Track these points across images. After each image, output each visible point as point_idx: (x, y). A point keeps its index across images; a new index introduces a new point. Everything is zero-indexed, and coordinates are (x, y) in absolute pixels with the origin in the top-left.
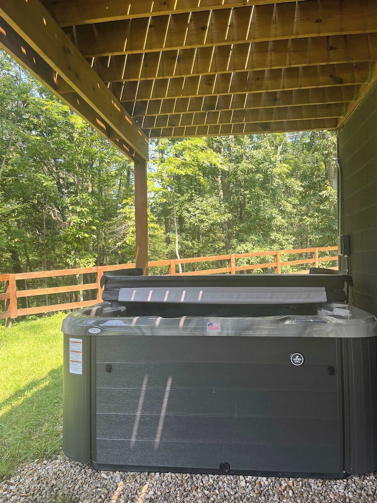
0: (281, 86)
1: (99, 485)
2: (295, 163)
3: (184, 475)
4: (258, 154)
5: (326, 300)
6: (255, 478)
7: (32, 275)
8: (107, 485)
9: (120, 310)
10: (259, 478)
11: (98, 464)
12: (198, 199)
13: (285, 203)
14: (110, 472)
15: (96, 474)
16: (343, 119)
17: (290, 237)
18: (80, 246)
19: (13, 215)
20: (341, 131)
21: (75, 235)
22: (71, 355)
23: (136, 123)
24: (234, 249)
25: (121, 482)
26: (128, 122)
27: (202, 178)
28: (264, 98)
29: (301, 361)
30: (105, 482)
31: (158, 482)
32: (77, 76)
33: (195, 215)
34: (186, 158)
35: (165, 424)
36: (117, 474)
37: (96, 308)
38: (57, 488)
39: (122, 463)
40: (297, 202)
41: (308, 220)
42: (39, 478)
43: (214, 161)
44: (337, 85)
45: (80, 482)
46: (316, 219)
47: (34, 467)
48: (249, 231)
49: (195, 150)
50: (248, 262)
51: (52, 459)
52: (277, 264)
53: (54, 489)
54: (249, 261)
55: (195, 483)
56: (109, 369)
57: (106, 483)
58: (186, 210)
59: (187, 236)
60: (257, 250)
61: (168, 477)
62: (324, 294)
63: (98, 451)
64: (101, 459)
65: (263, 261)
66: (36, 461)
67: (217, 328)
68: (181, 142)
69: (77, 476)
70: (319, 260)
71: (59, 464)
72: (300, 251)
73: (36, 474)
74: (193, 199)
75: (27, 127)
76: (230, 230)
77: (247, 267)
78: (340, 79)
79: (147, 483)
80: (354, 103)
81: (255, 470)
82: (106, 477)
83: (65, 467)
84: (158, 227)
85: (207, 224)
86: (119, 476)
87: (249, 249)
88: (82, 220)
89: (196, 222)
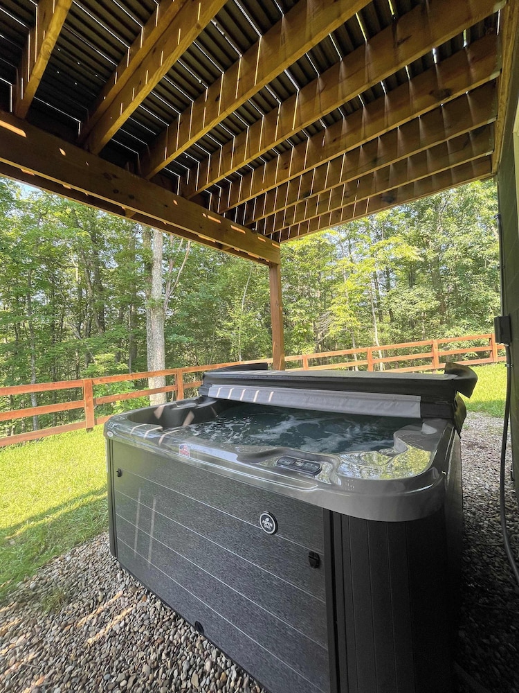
8: (111, 590)
14: (127, 574)
20: (499, 174)
23: (252, 231)
24: (443, 334)
25: (121, 593)
26: (240, 231)
29: (272, 529)
30: (113, 585)
31: (141, 610)
32: (132, 197)
33: (401, 305)
36: (127, 580)
39: (131, 571)
52: (493, 348)
54: (460, 344)
56: (120, 474)
60: (470, 333)
62: (417, 406)
63: (119, 550)
65: (478, 344)
79: (135, 605)
82: (119, 579)
85: (413, 313)
86: (126, 583)
87: (460, 333)
89: (402, 311)
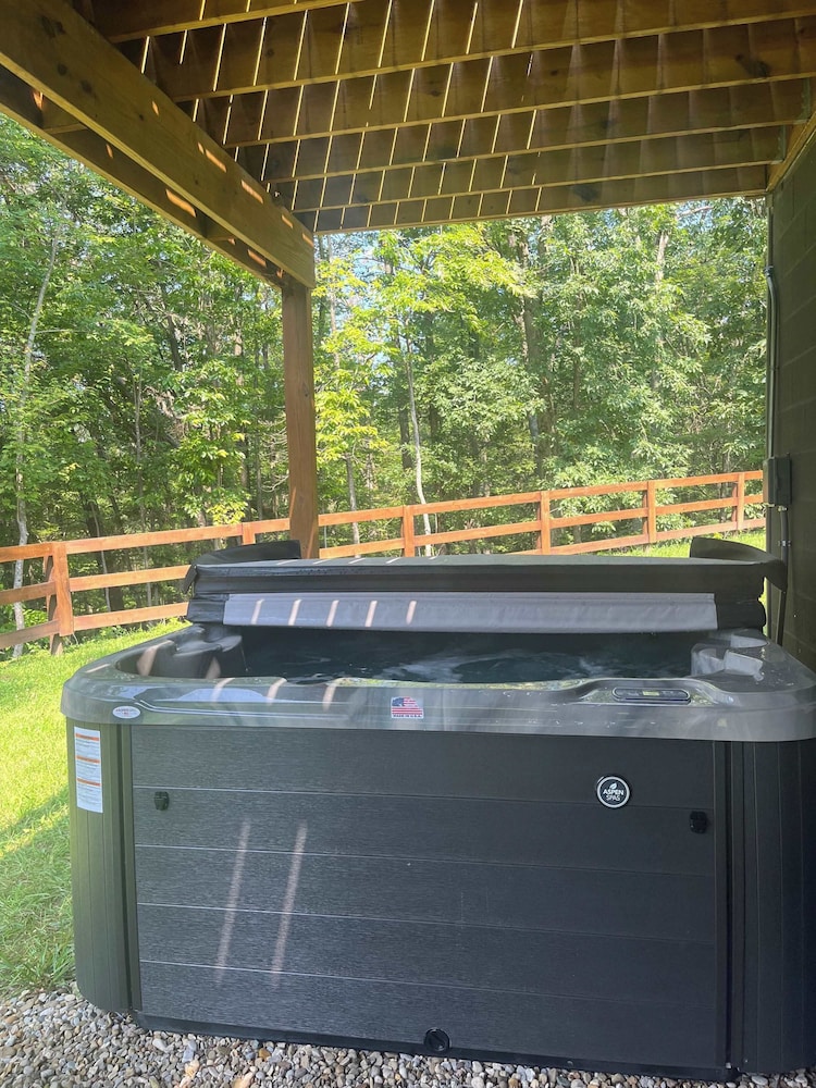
0: (613, 87)
1: (143, 1068)
2: (699, 274)
3: (341, 1054)
4: (609, 260)
5: (715, 626)
6: (508, 1068)
7: (101, 543)
8: (163, 1069)
9: (222, 649)
10: (520, 1068)
11: (148, 1017)
12: (470, 366)
13: (670, 370)
14: (175, 1035)
15: (143, 1037)
16: (781, 168)
17: (681, 448)
18: (213, 478)
19: (73, 411)
20: (778, 196)
21: (199, 453)
22: (80, 766)
23: (274, 199)
24: (551, 478)
25: (194, 1064)
26: (252, 196)
27: (476, 317)
28: (577, 121)
29: (623, 797)
30: (159, 1060)
31: (277, 1068)
32: (87, 88)
33: (463, 403)
34: (439, 274)
35: (292, 934)
36: (190, 1042)
37: (156, 647)
38: (48, 1072)
39: (199, 1018)
40: (697, 366)
41: (724, 409)
42: (19, 1039)
43: (503, 277)
44: (755, 81)
45: (103, 1056)
46: (743, 406)
47: (15, 1010)
48: (584, 436)
49: (458, 254)
50: (582, 508)
51: (60, 990)
52: (648, 513)
53: (43, 1074)
54: (583, 504)
55: (365, 1074)
56: (163, 801)
57: (160, 1064)
58: (443, 392)
59: (446, 450)
60: (603, 480)
61: (302, 1058)
62: (711, 610)
63: (145, 989)
64: (152, 1005)
65: (618, 504)
66: (23, 993)
67: (414, 711)
68: (426, 238)
69: (99, 1041)
70: (746, 501)
71: (69, 1008)
72: (701, 480)
73: (15, 1028)
74: (458, 366)
75: (100, 216)
76: (543, 436)
77: (579, 519)
78: (762, 63)
79: (251, 1068)
80: (803, 126)
81: (508, 1050)
82: (162, 1048)
83: (80, 1016)
84: (376, 433)
85: (489, 424)
86: (192, 1048)
87: (584, 478)
88: (213, 421)
89: (465, 418)
